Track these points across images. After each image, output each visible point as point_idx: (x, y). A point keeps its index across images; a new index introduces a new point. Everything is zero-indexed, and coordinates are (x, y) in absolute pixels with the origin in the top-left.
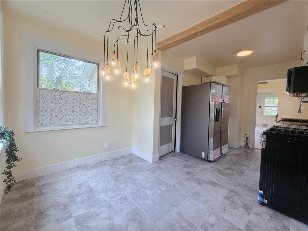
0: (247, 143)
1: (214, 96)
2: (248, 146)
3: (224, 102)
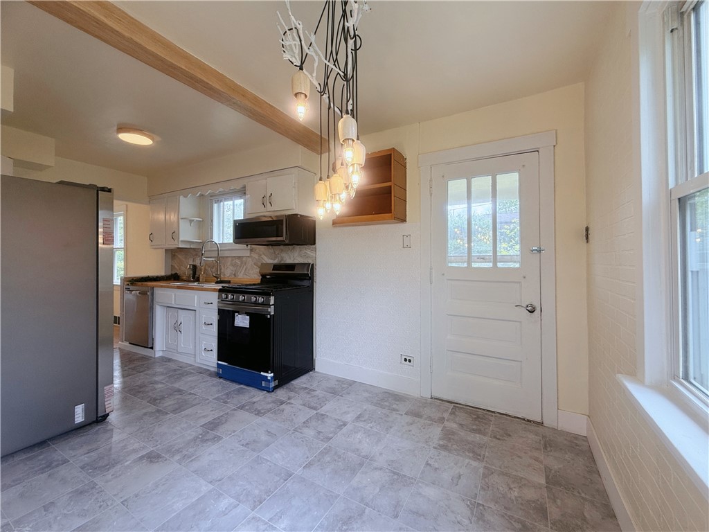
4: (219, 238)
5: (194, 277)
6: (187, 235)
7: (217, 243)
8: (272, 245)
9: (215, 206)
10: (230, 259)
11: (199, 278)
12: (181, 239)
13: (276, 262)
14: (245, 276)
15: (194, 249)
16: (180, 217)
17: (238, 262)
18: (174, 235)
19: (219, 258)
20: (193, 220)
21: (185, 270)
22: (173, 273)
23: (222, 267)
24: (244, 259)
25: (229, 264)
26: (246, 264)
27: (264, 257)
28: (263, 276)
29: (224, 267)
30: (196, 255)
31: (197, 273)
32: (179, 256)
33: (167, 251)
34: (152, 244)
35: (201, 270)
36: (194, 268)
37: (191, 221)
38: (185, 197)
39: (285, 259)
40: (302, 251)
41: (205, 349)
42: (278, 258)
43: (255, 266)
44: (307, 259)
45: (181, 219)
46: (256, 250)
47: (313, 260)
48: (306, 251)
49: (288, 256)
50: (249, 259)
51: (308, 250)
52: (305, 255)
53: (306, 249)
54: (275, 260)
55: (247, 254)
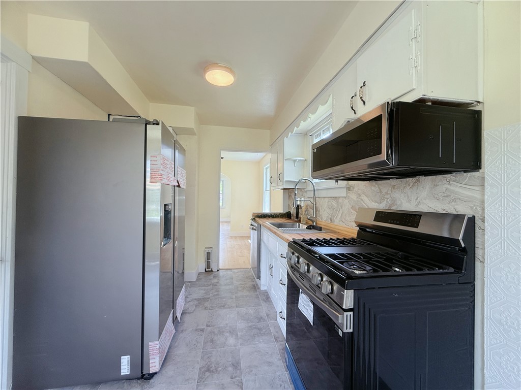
0: (208, 265)
1: (159, 165)
2: (210, 270)
3: (179, 186)
5: (297, 216)
6: (290, 175)
7: (314, 182)
10: (326, 200)
12: (286, 179)
13: (383, 205)
14: (341, 224)
16: (284, 159)
17: (334, 203)
18: (281, 176)
19: (315, 198)
20: (296, 160)
23: (318, 208)
24: (340, 200)
25: (326, 206)
26: (342, 207)
27: (366, 199)
28: (362, 228)
29: (322, 209)
30: (302, 195)
31: (299, 213)
32: (293, 196)
33: (284, 189)
34: (272, 185)
36: (298, 208)
37: (295, 161)
40: (438, 187)
41: (281, 312)
42: (386, 200)
43: (353, 211)
44: (454, 203)
45: (286, 160)
46: (354, 188)
47: (471, 207)
48: (448, 186)
49: (405, 196)
50: (346, 201)
51: (455, 183)
52: (447, 196)
53: (451, 182)
54: (381, 203)
55: (343, 193)
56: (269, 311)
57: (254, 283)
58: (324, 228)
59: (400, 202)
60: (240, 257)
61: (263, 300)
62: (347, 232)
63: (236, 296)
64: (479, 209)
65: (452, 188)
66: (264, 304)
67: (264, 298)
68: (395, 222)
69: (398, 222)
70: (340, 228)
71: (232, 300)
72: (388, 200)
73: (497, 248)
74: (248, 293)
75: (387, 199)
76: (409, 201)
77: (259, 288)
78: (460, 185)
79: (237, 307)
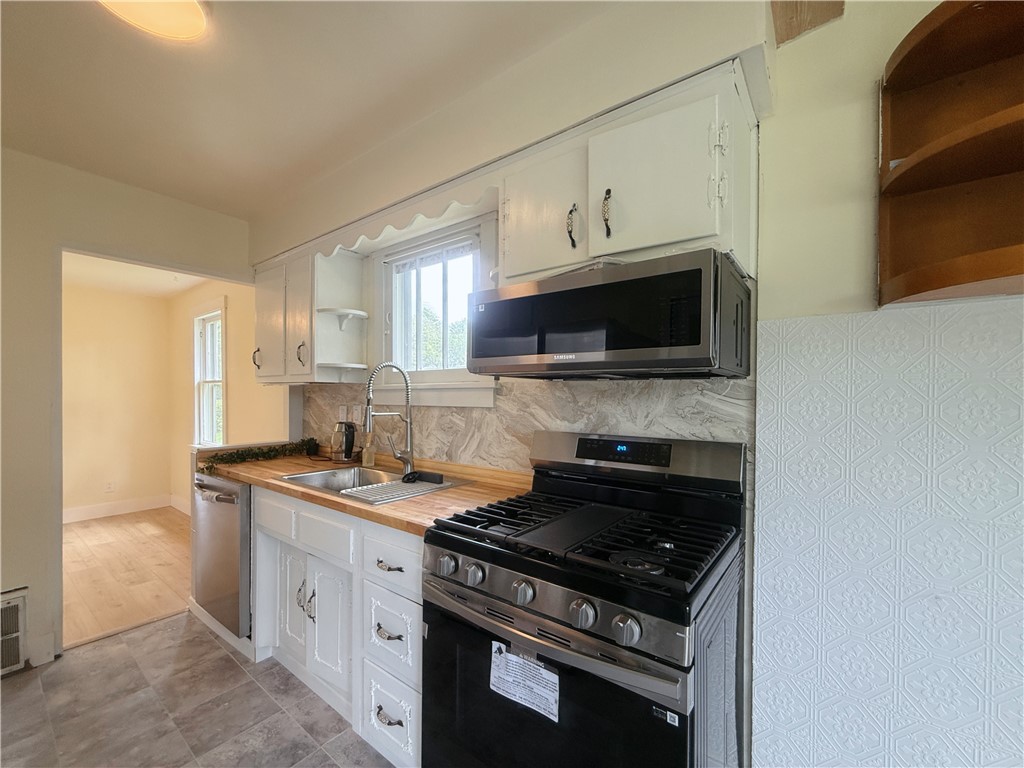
0: (9, 652)
2: (22, 666)
4: (407, 358)
5: (348, 451)
6: (333, 350)
7: (405, 371)
8: (566, 378)
9: (397, 279)
10: (436, 413)
11: (359, 454)
12: (319, 360)
13: (580, 426)
14: (479, 462)
15: (350, 386)
16: (315, 308)
17: (459, 421)
18: (303, 351)
19: (409, 409)
20: (347, 315)
21: (331, 435)
22: (307, 437)
23: (416, 431)
24: (475, 414)
25: (433, 425)
26: (479, 428)
27: (541, 414)
28: (542, 471)
29: (421, 432)
30: (354, 399)
31: (357, 442)
32: (320, 401)
33: (294, 390)
34: (261, 372)
35: (365, 434)
36: (350, 429)
37: (341, 318)
38: (327, 254)
39: (613, 422)
40: (683, 398)
41: (380, 708)
42: (586, 416)
43: (509, 437)
44: (708, 424)
45: (319, 311)
46: (511, 390)
47: (734, 430)
48: (701, 398)
49: (624, 411)
50: (491, 417)
51: (710, 393)
52: (698, 413)
53: (705, 391)
54: (575, 422)
55: (488, 400)
56: (308, 714)
57: (224, 652)
58: (447, 477)
59: (615, 420)
60: (132, 583)
61: (277, 691)
62: (499, 479)
63: (175, 720)
64: (744, 432)
65: (705, 400)
66: (286, 703)
67: (276, 683)
68: (623, 458)
69: (629, 459)
70: (478, 471)
71: (164, 739)
72: (591, 416)
73: (771, 488)
74: (215, 693)
75: (590, 414)
76: (633, 420)
77: (246, 661)
78: (719, 397)
79: (197, 751)
